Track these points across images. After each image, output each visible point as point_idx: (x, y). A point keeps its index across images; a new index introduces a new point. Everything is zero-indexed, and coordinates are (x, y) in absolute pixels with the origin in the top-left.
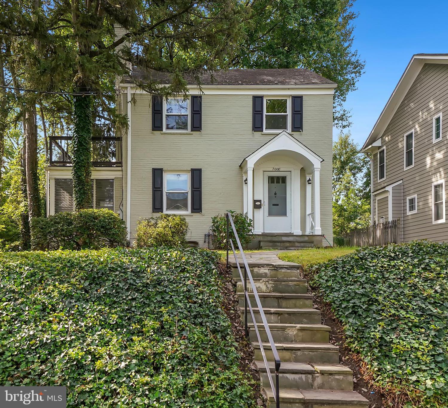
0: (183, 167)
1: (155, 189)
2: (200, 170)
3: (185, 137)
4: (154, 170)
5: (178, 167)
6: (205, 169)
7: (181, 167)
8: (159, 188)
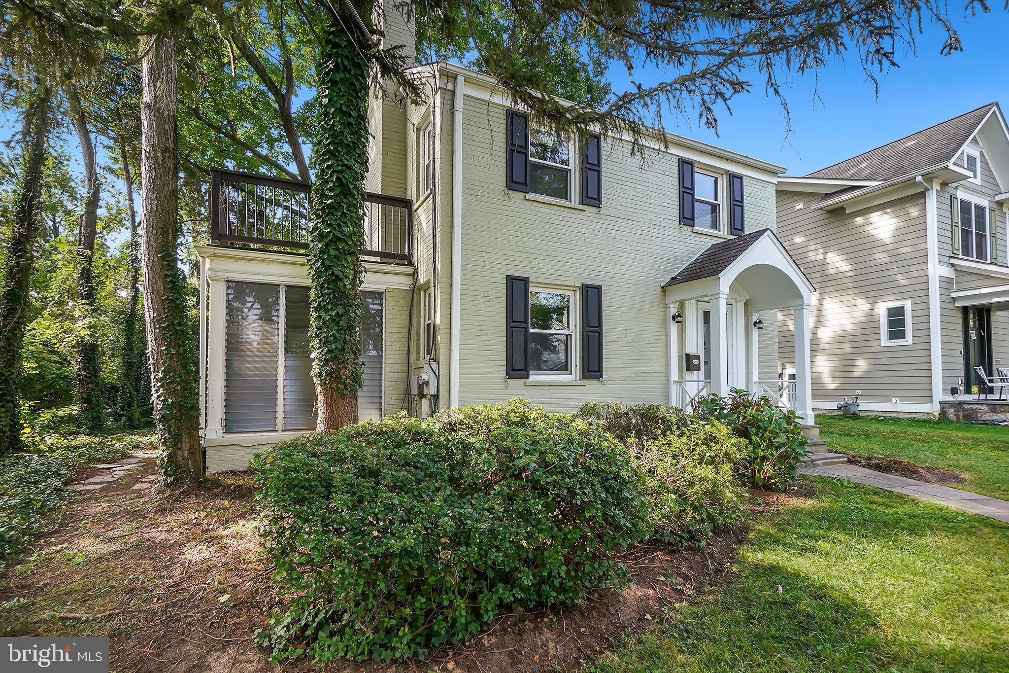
0: (567, 278)
1: (513, 324)
2: (599, 289)
3: (571, 215)
4: (511, 281)
5: (558, 278)
6: (607, 288)
7: (562, 278)
8: (522, 322)
